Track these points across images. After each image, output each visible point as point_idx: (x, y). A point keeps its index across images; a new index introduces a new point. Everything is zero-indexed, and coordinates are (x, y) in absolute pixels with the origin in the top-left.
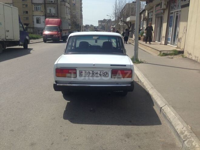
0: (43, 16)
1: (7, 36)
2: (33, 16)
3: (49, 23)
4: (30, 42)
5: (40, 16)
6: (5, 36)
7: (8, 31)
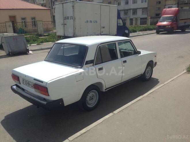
0: (175, 4)
1: (102, 32)
2: (165, 5)
3: (165, 13)
4: (130, 36)
5: (172, 5)
6: (100, 32)
7: (104, 28)
